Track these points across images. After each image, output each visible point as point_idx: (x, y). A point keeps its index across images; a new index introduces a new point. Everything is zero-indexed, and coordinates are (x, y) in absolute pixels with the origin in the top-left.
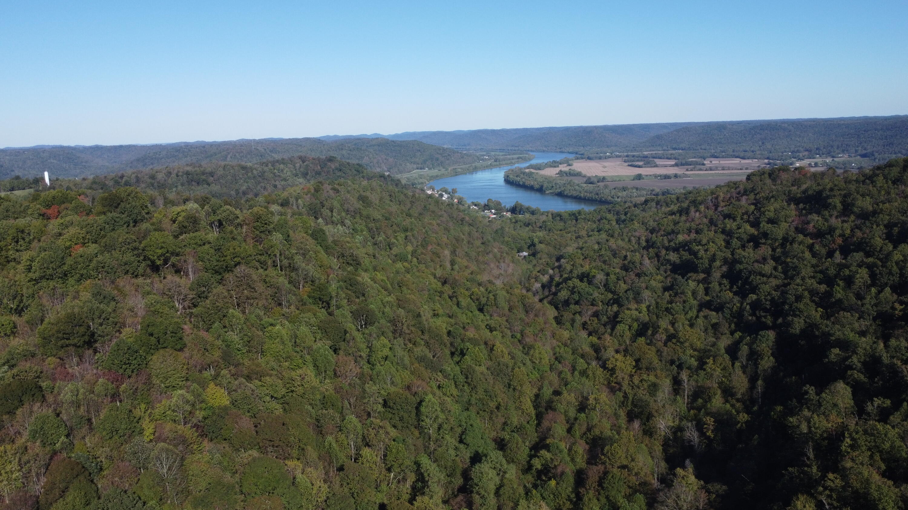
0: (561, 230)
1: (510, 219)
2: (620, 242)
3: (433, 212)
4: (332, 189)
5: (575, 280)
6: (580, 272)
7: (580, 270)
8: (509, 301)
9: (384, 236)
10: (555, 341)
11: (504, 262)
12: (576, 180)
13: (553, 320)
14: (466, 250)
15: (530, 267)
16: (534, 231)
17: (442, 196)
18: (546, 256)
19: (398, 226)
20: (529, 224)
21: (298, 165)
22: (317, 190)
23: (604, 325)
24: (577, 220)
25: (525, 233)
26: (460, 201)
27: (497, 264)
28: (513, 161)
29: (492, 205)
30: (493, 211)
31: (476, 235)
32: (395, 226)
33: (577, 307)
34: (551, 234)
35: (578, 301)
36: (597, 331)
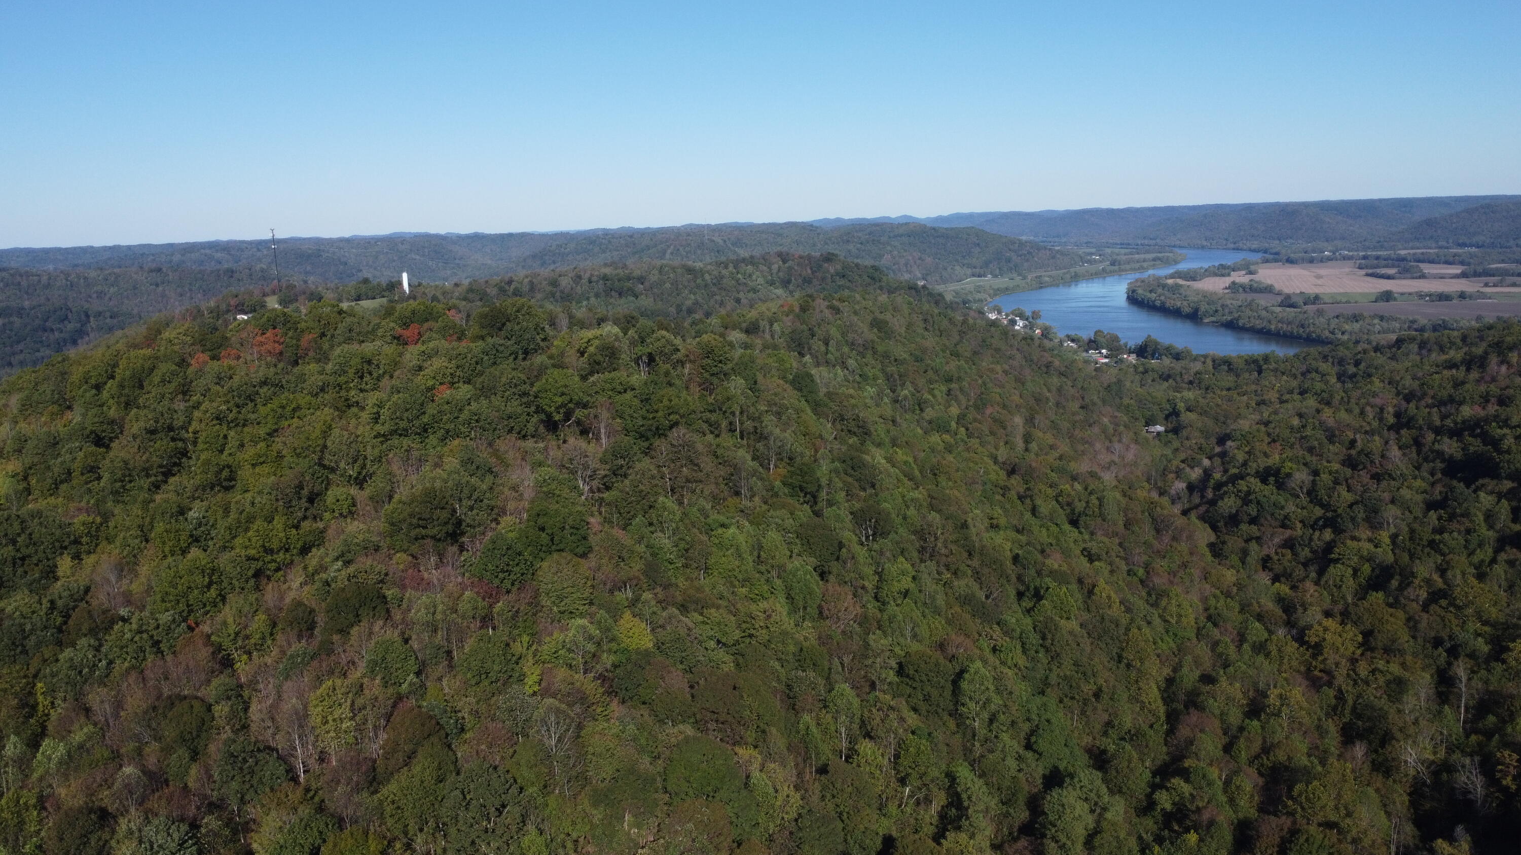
0: (1229, 389)
1: (1135, 367)
2: (1343, 415)
3: (997, 350)
4: (829, 307)
5: (1252, 480)
6: (1262, 466)
7: (1263, 463)
8: (1125, 511)
9: (912, 389)
10: (1207, 586)
11: (1120, 441)
12: (1262, 301)
13: (1207, 549)
14: (1053, 417)
15: (1168, 452)
16: (1177, 389)
17: (1013, 322)
18: (1197, 434)
19: (936, 372)
20: (1169, 376)
21: (775, 267)
22: (804, 309)
23: (1305, 565)
24: (1260, 372)
25: (1161, 391)
26: (1046, 332)
27: (1107, 443)
28: (1145, 265)
29: (1101, 340)
30: (1104, 351)
31: (1072, 392)
32: (930, 372)
33: (1254, 528)
34: (1210, 395)
35: (1256, 517)
36: (1290, 575)
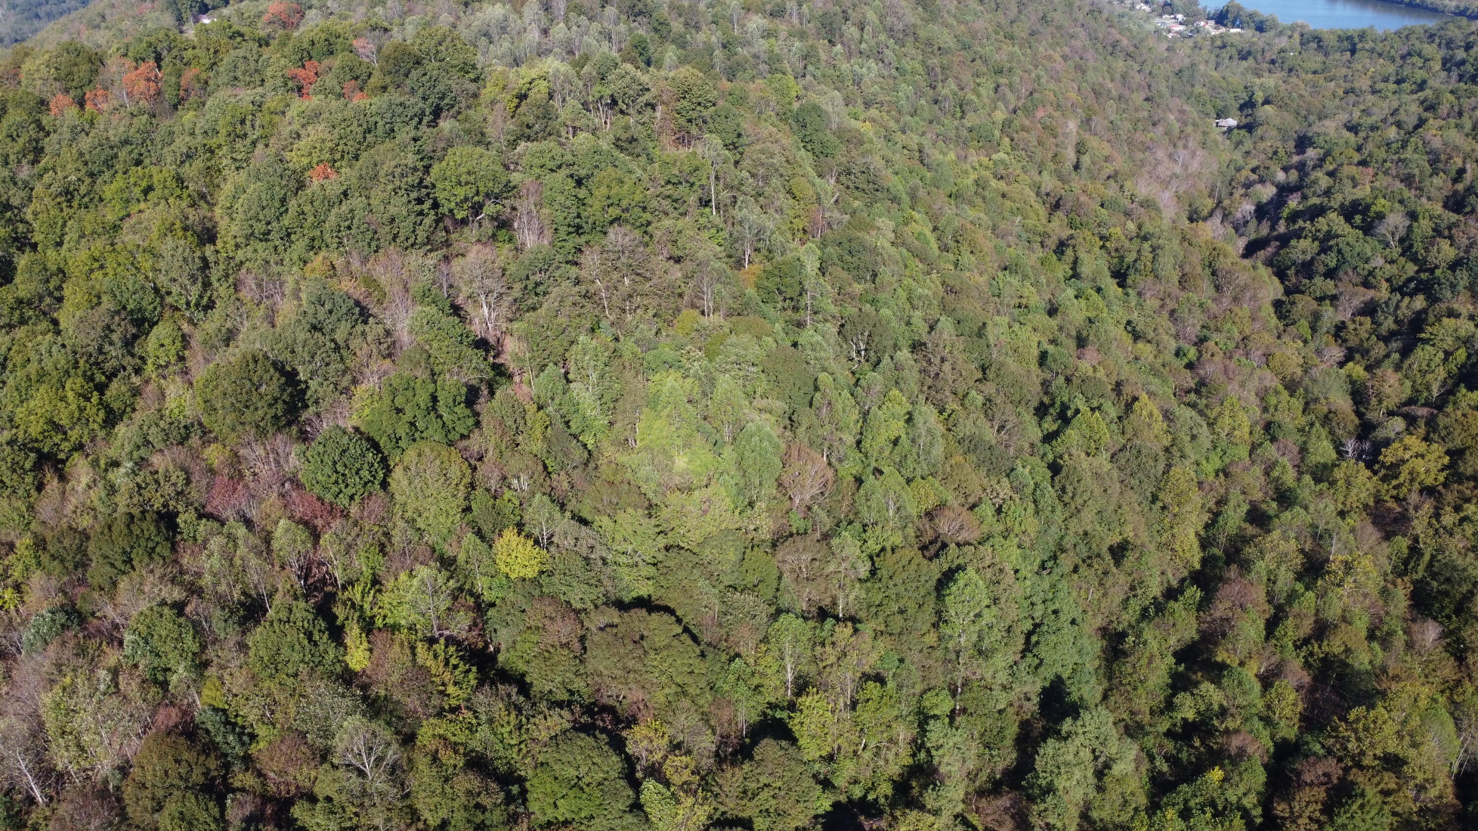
0: (1315, 73)
1: (1213, 39)
5: (1333, 216)
6: (1349, 199)
7: (1348, 194)
9: (954, 87)
10: (1268, 374)
11: (1185, 147)
13: (1272, 310)
14: (1113, 117)
16: (1257, 72)
18: (1274, 133)
19: (985, 61)
20: (1249, 53)
24: (1353, 53)
27: (1171, 149)
30: (1180, 17)
31: (1138, 78)
33: (1330, 283)
34: (1294, 80)
35: (1335, 269)
36: (1367, 351)
